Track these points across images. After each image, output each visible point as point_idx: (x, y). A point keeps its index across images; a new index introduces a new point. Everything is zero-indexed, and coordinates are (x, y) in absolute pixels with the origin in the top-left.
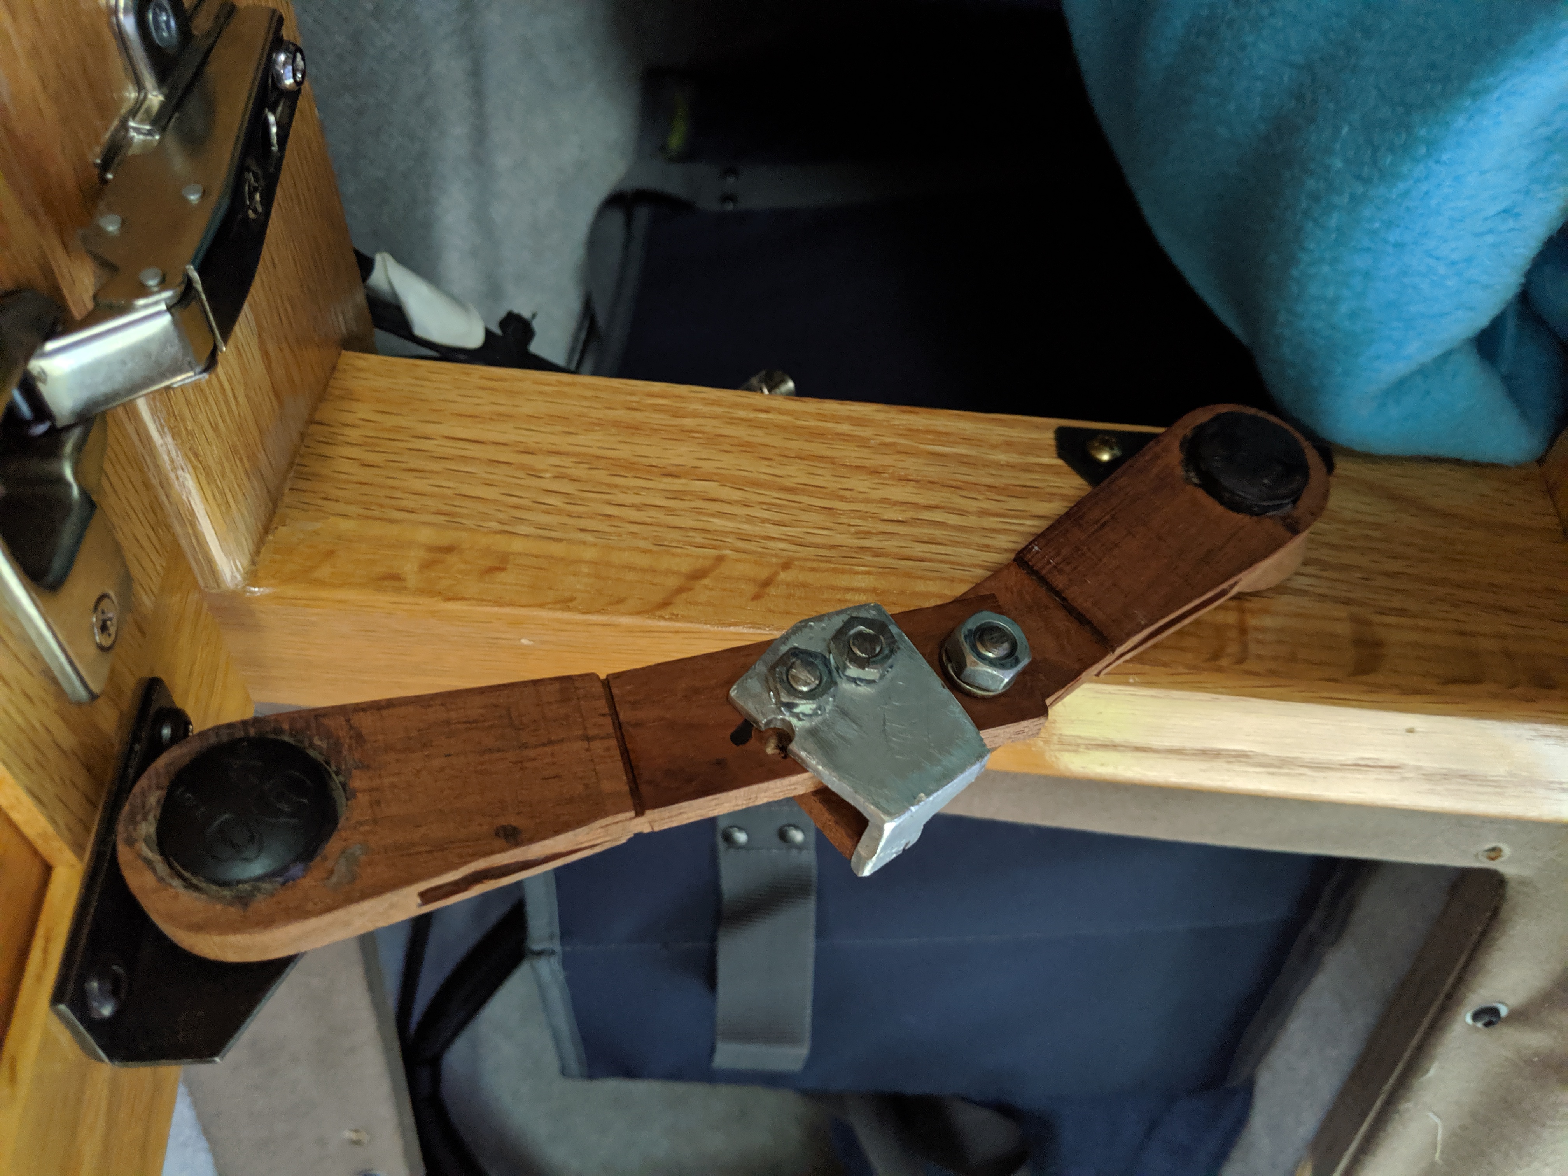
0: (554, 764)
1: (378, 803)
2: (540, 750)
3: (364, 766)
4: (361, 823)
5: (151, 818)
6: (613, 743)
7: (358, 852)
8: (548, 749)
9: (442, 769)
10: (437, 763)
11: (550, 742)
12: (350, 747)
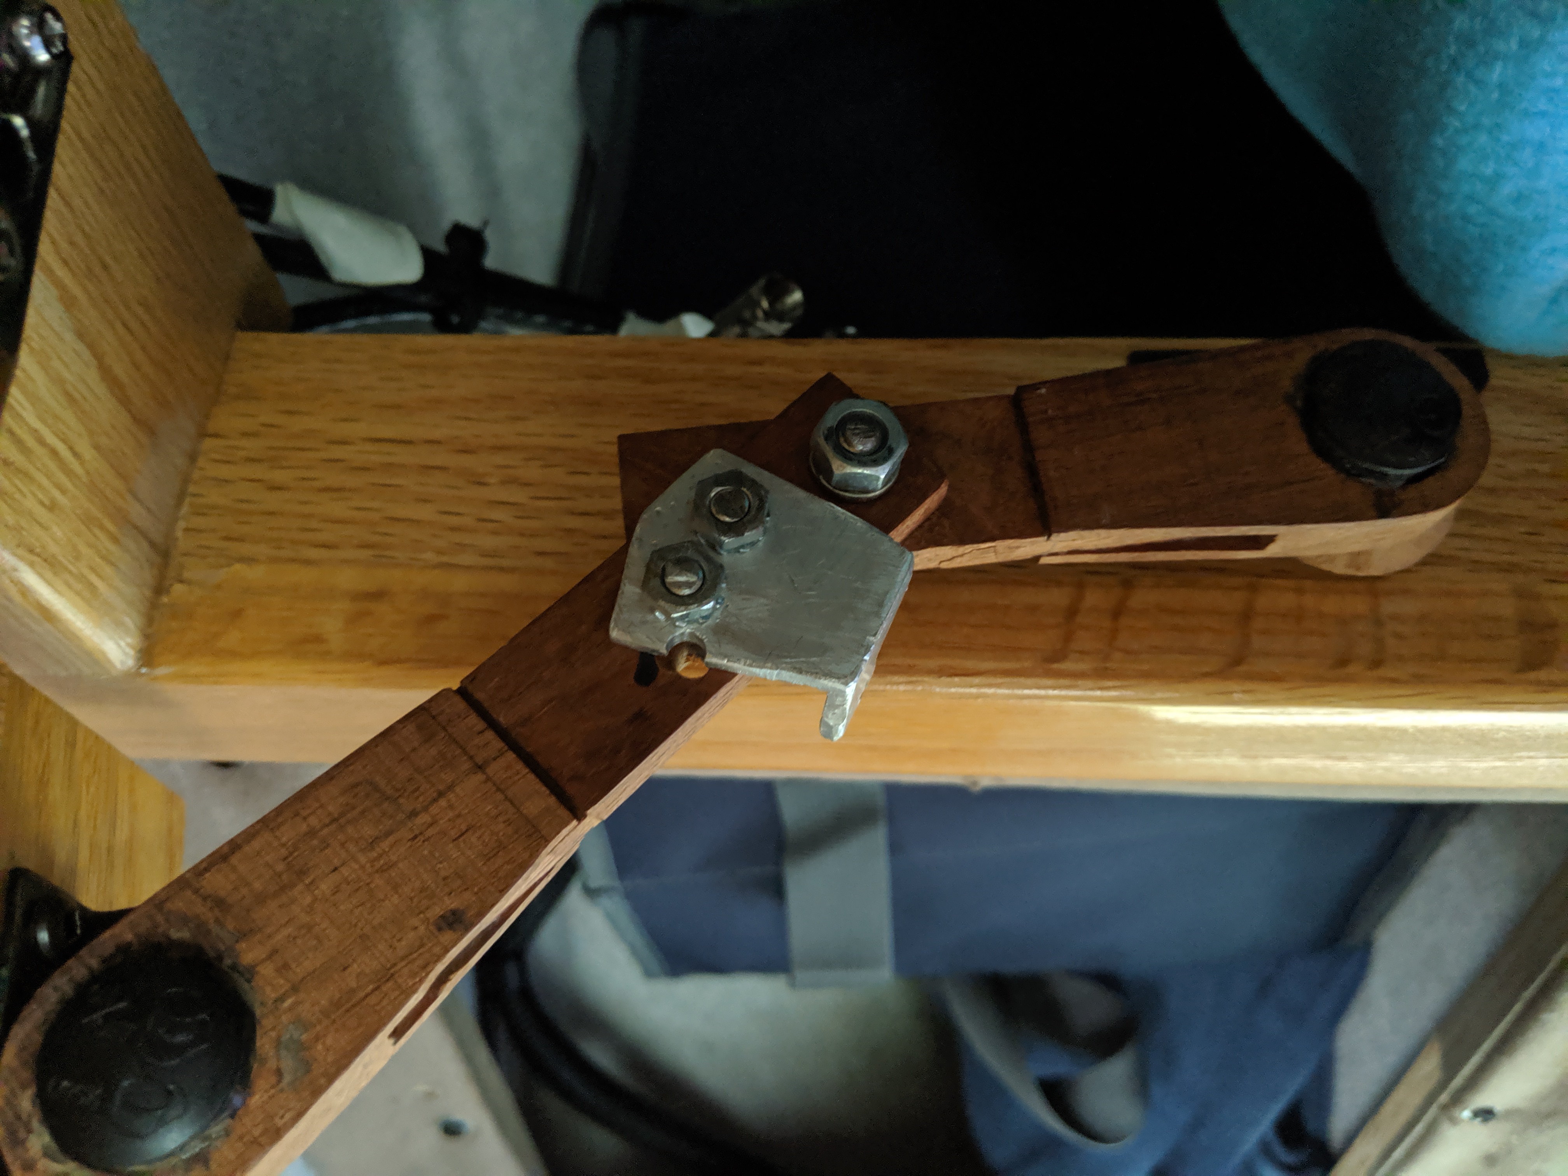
0: (459, 816)
1: (286, 966)
2: (434, 810)
3: (243, 935)
4: (281, 999)
5: (36, 1124)
6: (511, 756)
7: (296, 1035)
8: (443, 803)
9: (336, 891)
10: (325, 887)
11: (441, 794)
12: (217, 921)
